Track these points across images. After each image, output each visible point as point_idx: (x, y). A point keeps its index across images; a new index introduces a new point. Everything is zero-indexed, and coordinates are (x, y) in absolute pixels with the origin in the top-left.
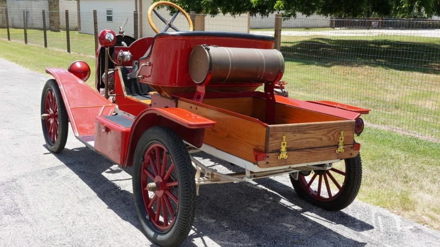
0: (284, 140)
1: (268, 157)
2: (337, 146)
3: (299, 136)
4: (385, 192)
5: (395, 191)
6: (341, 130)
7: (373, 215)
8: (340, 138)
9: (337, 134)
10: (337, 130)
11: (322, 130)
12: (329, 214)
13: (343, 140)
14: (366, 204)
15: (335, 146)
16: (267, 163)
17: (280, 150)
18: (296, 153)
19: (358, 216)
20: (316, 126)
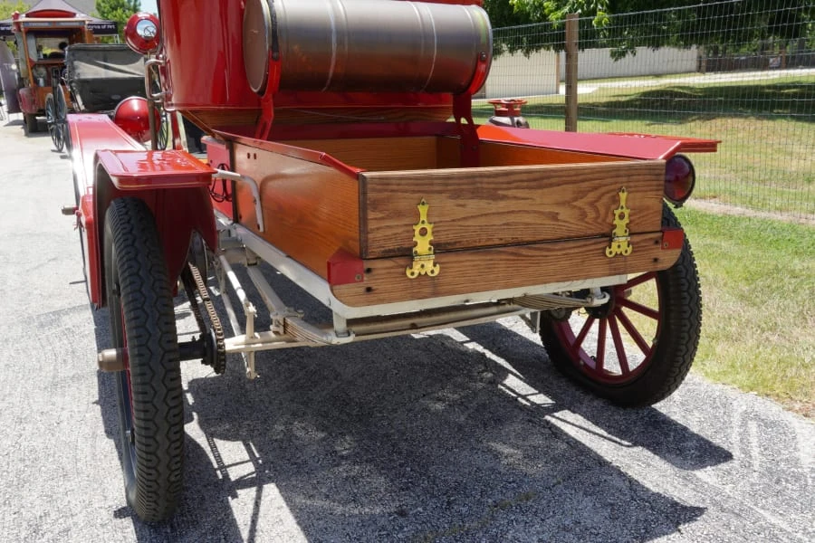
0: (423, 217)
1: (369, 271)
2: (609, 237)
3: (474, 206)
4: (773, 357)
5: (799, 353)
6: (620, 189)
7: (736, 419)
8: (617, 212)
9: (605, 199)
10: (603, 190)
11: (555, 188)
12: (619, 416)
13: (626, 220)
14: (721, 386)
15: (603, 235)
16: (369, 290)
17: (410, 249)
18: (468, 260)
19: (695, 423)
20: (531, 176)
